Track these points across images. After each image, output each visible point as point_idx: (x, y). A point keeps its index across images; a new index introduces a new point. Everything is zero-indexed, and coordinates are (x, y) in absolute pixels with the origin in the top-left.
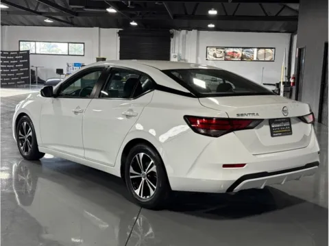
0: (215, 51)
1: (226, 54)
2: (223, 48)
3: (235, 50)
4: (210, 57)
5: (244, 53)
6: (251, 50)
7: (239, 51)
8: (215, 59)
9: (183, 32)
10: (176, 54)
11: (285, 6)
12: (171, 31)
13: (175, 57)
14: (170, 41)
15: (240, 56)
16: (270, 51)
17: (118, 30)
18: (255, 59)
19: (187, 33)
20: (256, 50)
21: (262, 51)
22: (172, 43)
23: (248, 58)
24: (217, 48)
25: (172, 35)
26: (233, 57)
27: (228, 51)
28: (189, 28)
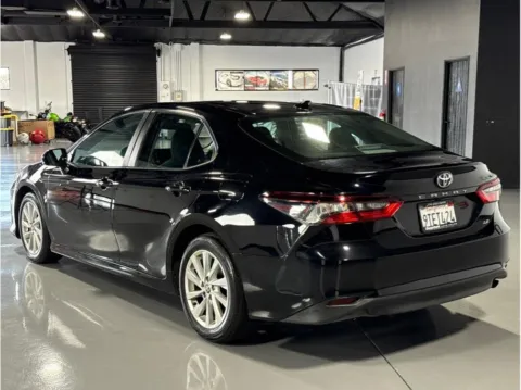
0: (229, 76)
1: (246, 81)
2: (240, 71)
3: (260, 74)
4: (222, 85)
5: (273, 78)
6: (283, 73)
7: (266, 76)
8: (230, 88)
9: (177, 46)
10: (168, 83)
11: (340, 6)
12: (156, 45)
13: (166, 87)
14: (156, 61)
15: (268, 83)
16: (310, 74)
17: (68, 45)
18: (290, 87)
19: (182, 48)
20: (290, 73)
21: (299, 75)
22: (159, 64)
23: (280, 86)
24: (232, 71)
25: (159, 52)
26: (257, 86)
27: (249, 75)
28: (185, 41)
